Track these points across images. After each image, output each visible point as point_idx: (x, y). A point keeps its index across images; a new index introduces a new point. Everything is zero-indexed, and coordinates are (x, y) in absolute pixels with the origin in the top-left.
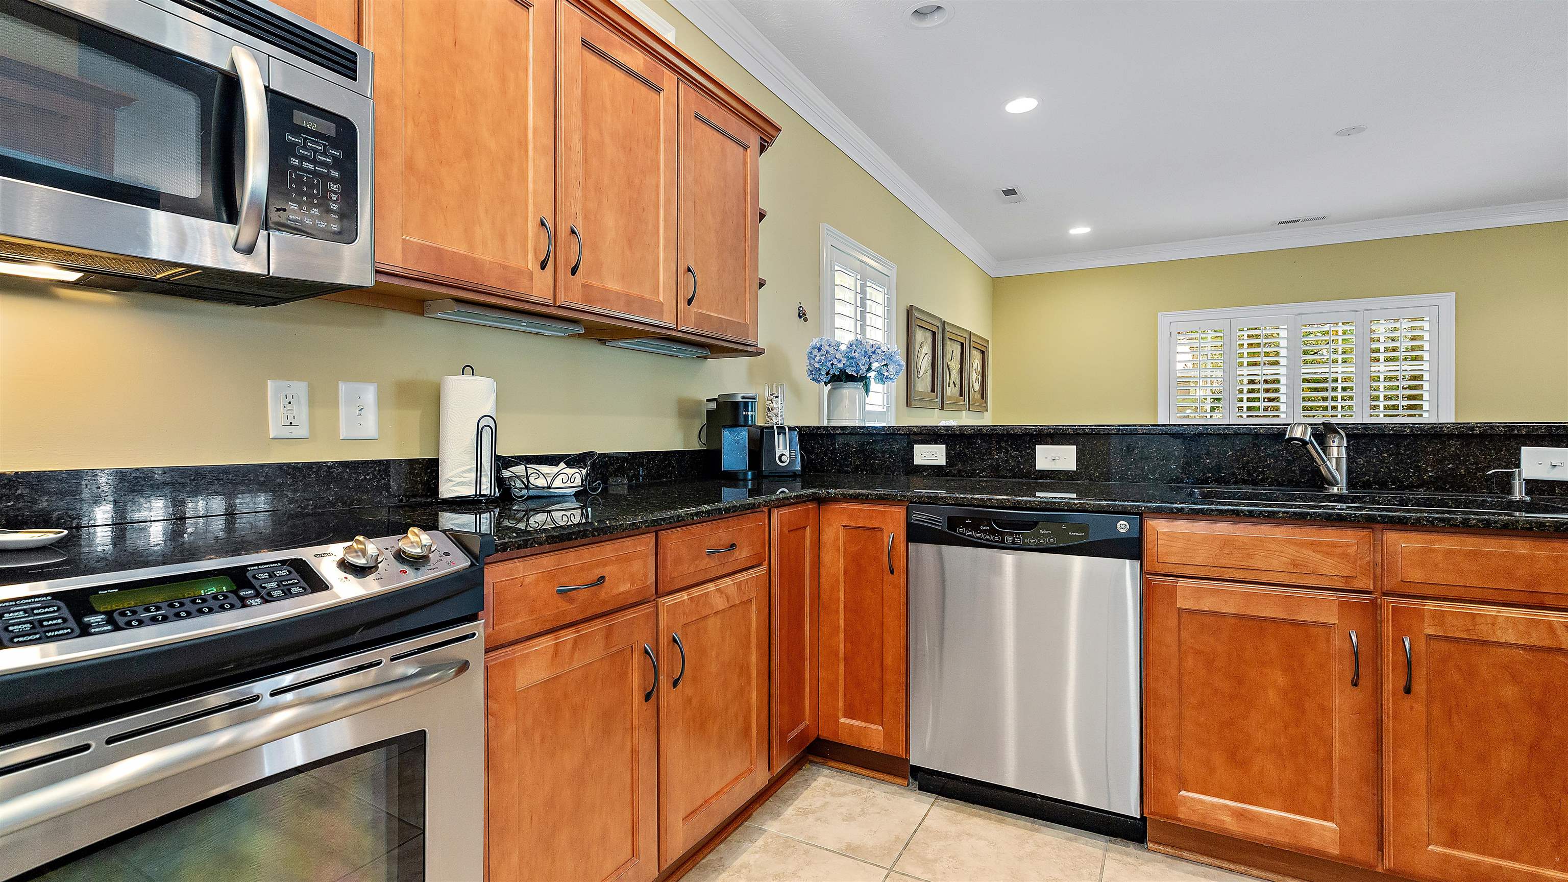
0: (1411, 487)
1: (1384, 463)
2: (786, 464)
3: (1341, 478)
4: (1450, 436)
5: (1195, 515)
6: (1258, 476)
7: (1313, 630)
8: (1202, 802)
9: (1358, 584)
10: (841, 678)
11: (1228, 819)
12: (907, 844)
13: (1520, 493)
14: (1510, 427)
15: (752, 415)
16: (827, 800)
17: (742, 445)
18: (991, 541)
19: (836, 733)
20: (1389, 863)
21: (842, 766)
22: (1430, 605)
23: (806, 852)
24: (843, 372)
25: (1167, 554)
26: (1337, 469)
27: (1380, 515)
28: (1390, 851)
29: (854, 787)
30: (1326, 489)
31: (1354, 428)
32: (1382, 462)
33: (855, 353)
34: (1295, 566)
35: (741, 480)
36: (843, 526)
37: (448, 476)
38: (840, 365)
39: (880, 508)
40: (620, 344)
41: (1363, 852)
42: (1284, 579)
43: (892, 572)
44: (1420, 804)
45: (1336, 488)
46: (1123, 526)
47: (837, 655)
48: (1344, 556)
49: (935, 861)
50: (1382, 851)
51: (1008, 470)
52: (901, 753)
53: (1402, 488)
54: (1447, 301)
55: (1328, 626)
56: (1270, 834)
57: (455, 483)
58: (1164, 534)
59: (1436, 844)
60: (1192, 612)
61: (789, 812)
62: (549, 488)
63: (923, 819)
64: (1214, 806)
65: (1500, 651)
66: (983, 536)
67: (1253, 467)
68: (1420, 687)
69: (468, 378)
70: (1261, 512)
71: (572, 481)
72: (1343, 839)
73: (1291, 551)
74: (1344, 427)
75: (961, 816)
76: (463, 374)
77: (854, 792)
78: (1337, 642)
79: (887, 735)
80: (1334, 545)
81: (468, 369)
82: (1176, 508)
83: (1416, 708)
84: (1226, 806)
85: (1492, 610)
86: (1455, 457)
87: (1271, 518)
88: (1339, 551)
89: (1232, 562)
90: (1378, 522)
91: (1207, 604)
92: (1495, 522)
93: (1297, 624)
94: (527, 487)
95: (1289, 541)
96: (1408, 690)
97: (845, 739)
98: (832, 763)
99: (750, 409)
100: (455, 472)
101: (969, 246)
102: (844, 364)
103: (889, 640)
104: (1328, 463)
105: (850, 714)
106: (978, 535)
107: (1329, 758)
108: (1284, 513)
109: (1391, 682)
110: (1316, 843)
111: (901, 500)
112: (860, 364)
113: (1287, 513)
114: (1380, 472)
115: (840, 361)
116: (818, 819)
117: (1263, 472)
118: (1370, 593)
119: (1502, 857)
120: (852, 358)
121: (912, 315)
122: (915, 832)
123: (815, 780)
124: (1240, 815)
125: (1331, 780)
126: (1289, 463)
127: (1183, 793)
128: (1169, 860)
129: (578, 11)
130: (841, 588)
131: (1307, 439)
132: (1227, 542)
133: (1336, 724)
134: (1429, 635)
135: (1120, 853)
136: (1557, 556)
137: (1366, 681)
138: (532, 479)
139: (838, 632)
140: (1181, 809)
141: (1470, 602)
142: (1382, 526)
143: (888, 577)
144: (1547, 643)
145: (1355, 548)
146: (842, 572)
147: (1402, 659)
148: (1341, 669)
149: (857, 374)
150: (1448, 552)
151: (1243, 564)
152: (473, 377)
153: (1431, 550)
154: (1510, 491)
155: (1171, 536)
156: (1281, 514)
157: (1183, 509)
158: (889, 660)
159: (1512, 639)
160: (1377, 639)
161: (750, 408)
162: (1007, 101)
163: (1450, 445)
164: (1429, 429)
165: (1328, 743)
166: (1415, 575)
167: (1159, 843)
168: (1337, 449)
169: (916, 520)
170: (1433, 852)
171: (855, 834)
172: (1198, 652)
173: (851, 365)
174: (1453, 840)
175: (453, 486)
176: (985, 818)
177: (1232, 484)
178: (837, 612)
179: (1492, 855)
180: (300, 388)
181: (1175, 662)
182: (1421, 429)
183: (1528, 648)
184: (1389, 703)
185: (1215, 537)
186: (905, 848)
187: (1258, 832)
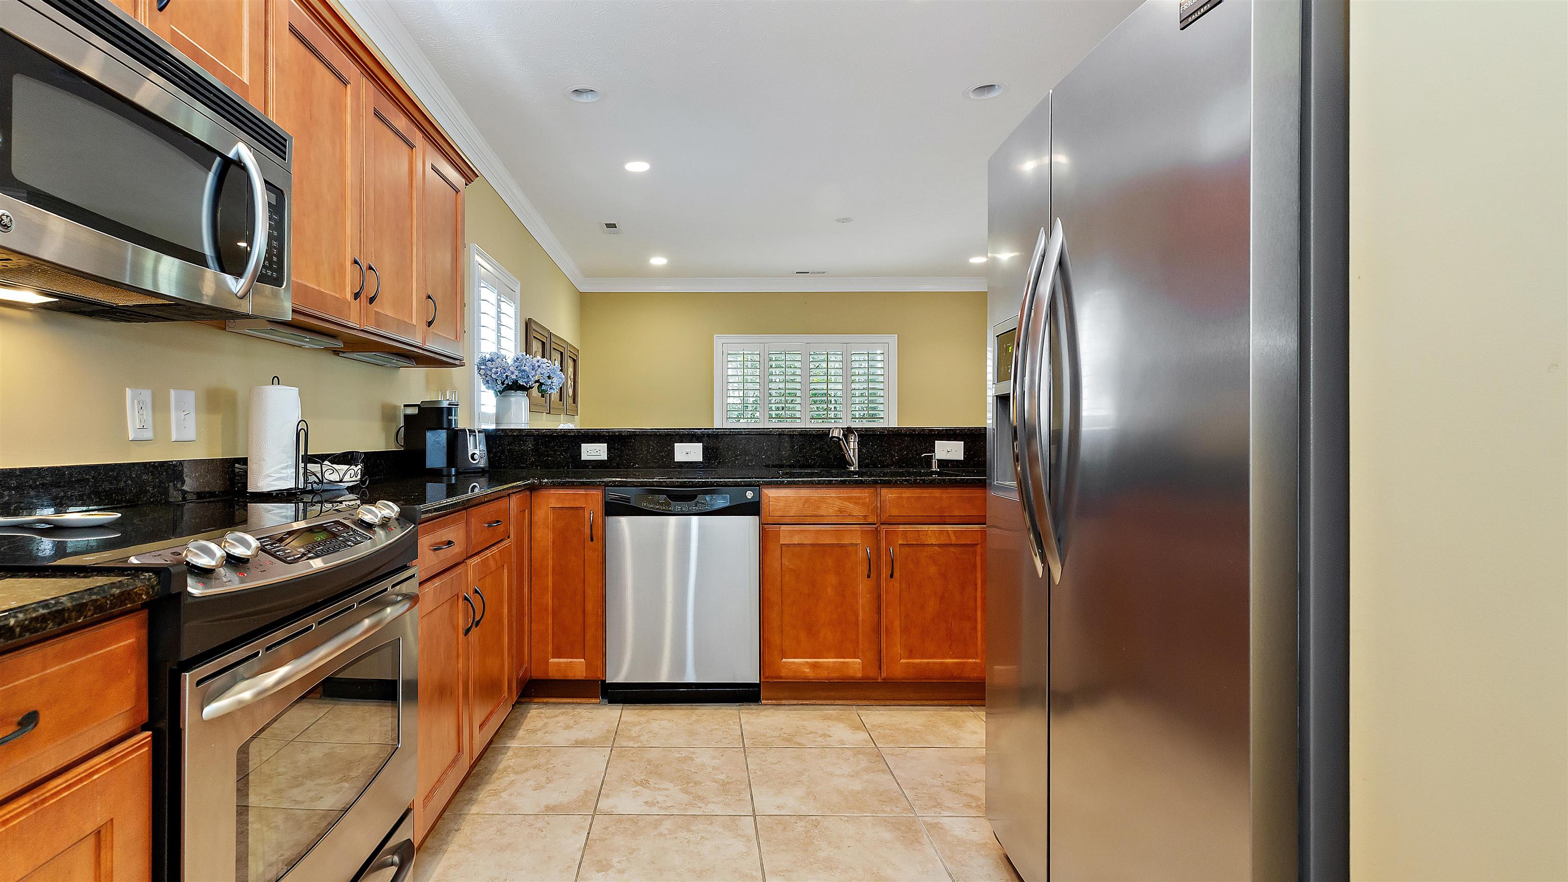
0: (888, 466)
1: (875, 452)
2: (477, 461)
3: (855, 461)
4: (905, 435)
5: (790, 485)
6: (811, 461)
7: (850, 549)
8: (794, 663)
9: (870, 520)
10: (550, 628)
11: (807, 670)
12: (616, 733)
13: (935, 467)
14: (931, 430)
15: (455, 419)
16: (546, 722)
17: (442, 446)
18: (667, 510)
19: (546, 672)
20: (884, 675)
21: (545, 700)
22: (901, 528)
23: (549, 751)
24: (515, 382)
25: (774, 510)
26: (853, 456)
27: (880, 480)
28: (884, 667)
29: (560, 711)
30: (848, 468)
31: (861, 430)
32: (874, 451)
33: (525, 366)
34: (841, 512)
35: (445, 476)
36: (551, 507)
37: (268, 472)
38: (514, 377)
39: (582, 492)
40: (355, 355)
41: (872, 673)
42: (834, 520)
43: (592, 540)
44: (897, 639)
45: (853, 468)
46: (749, 495)
47: (547, 610)
48: (864, 504)
49: (639, 736)
50: (881, 670)
51: (654, 462)
52: (599, 675)
53: (883, 467)
54: (893, 340)
55: (857, 545)
56: (829, 673)
57: (275, 478)
58: (772, 497)
59: (904, 659)
60: (788, 545)
61: (521, 733)
62: (341, 481)
63: (620, 718)
64: (800, 664)
65: (929, 548)
66: (661, 507)
67: (809, 456)
68: (897, 574)
69: (276, 387)
70: (824, 481)
71: (352, 476)
72: (864, 667)
73: (838, 502)
74: (856, 429)
75: (644, 712)
76: (273, 384)
77: (563, 714)
78: (861, 554)
79: (588, 665)
80: (859, 498)
81: (276, 380)
82: (780, 481)
83: (896, 584)
84: (807, 662)
85: (925, 527)
86: (907, 447)
87: (829, 484)
88: (861, 501)
89: (809, 513)
90: (879, 484)
91: (796, 540)
92: (927, 480)
93: (842, 546)
94: (321, 482)
95: (838, 498)
96: (892, 576)
97: (553, 674)
98: (536, 700)
99: (453, 415)
100: (273, 470)
101: (567, 264)
102: (516, 376)
103: (589, 592)
104: (849, 452)
105: (558, 654)
106: (658, 507)
107: (857, 623)
108: (835, 481)
109: (885, 573)
110: (851, 673)
111: (600, 485)
112: (530, 376)
113: (837, 480)
114: (873, 456)
115: (513, 373)
116: (545, 733)
117: (814, 459)
118: (875, 524)
119: (930, 658)
120: (524, 371)
121: (530, 329)
122: (618, 725)
123: (529, 712)
124: (814, 666)
125: (857, 635)
126: (828, 453)
127: (784, 660)
128: (775, 707)
129: (372, 85)
130: (550, 557)
131: (841, 437)
132: (807, 500)
133: (861, 601)
134: (901, 544)
135: (747, 709)
136: (950, 497)
137: (873, 575)
138: (327, 475)
139: (548, 591)
140: (783, 670)
141: (917, 524)
142: (879, 486)
143: (589, 543)
144: (946, 542)
145: (868, 499)
146: (550, 544)
147: (889, 560)
148: (862, 569)
149: (527, 385)
150: (908, 498)
151: (815, 513)
152: (279, 387)
153: (901, 497)
154: (931, 467)
155: (777, 499)
156: (834, 482)
157: (784, 481)
158: (589, 607)
159: (933, 541)
160: (878, 549)
161: (453, 413)
162: (628, 162)
163: (905, 440)
164: (896, 431)
165: (857, 615)
166: (895, 512)
167: (768, 699)
168: (853, 444)
169: (611, 499)
170: (902, 662)
171: (577, 734)
172: (791, 570)
173: (522, 377)
174: (910, 656)
175: (273, 481)
176: (660, 710)
177: (798, 467)
178: (547, 575)
179: (926, 658)
180: (147, 395)
181: (779, 579)
182: (892, 431)
183: (940, 546)
184: (883, 584)
185: (800, 498)
186: (616, 734)
187: (823, 674)
